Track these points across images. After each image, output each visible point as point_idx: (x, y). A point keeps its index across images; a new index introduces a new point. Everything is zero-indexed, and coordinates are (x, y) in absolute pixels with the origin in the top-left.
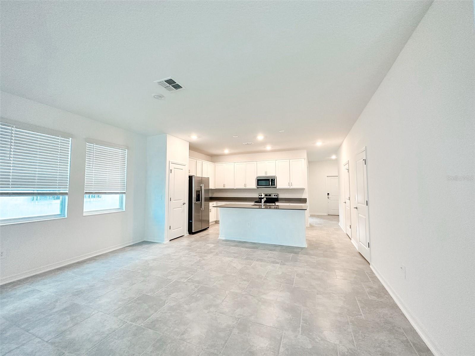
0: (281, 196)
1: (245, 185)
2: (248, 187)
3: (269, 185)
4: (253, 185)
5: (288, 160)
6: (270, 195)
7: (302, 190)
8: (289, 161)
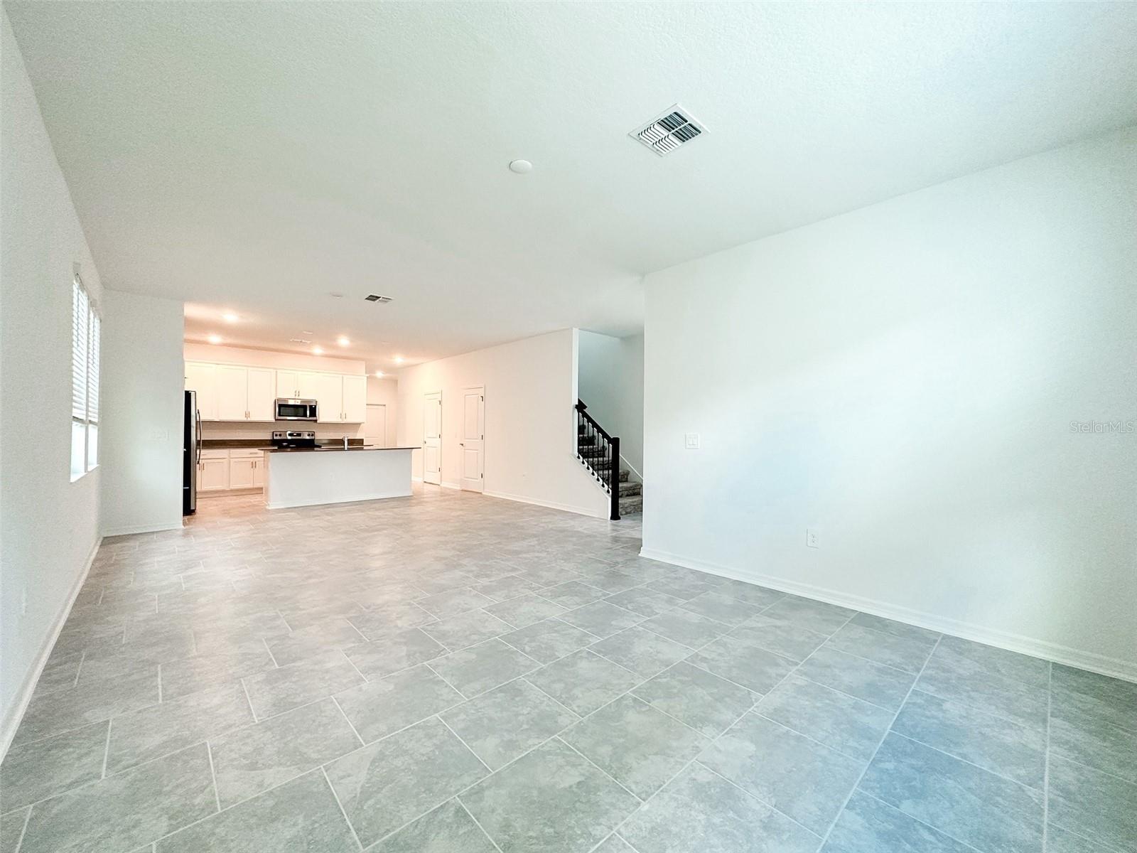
0: (321, 436)
1: (247, 415)
2: (253, 418)
3: (305, 416)
4: (268, 415)
5: (341, 376)
6: (299, 435)
7: (356, 426)
8: (343, 378)
